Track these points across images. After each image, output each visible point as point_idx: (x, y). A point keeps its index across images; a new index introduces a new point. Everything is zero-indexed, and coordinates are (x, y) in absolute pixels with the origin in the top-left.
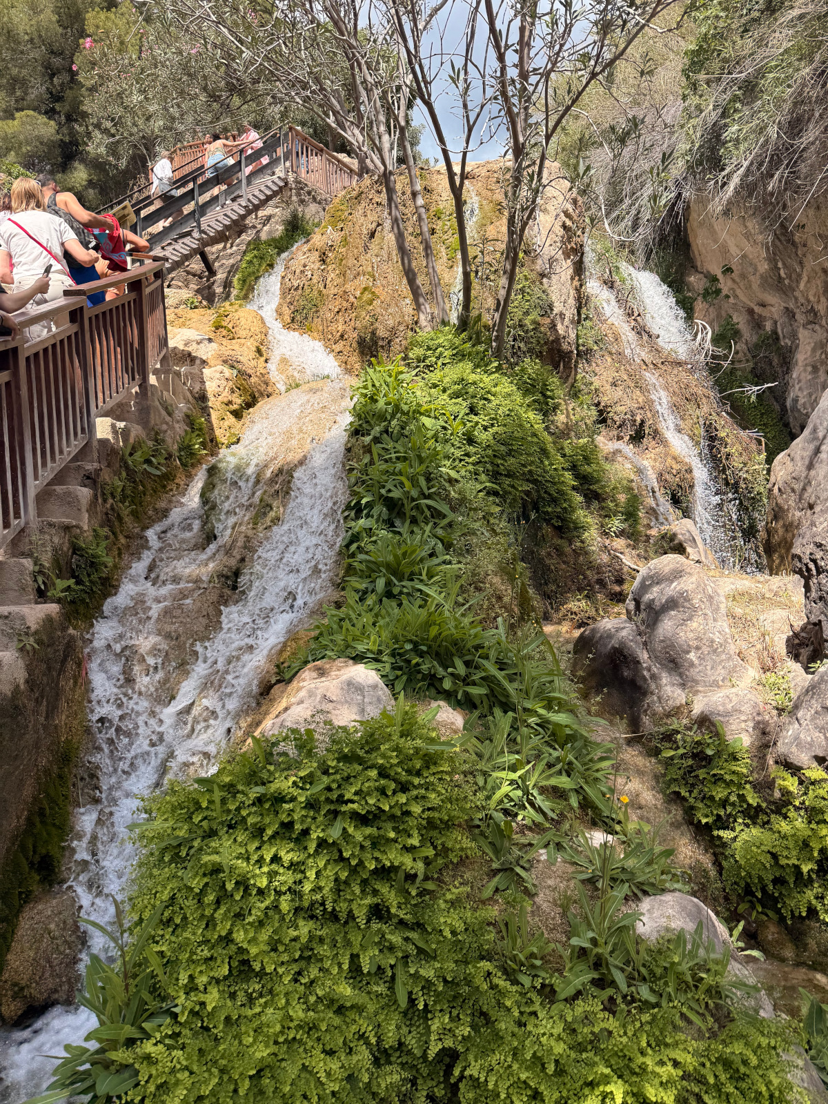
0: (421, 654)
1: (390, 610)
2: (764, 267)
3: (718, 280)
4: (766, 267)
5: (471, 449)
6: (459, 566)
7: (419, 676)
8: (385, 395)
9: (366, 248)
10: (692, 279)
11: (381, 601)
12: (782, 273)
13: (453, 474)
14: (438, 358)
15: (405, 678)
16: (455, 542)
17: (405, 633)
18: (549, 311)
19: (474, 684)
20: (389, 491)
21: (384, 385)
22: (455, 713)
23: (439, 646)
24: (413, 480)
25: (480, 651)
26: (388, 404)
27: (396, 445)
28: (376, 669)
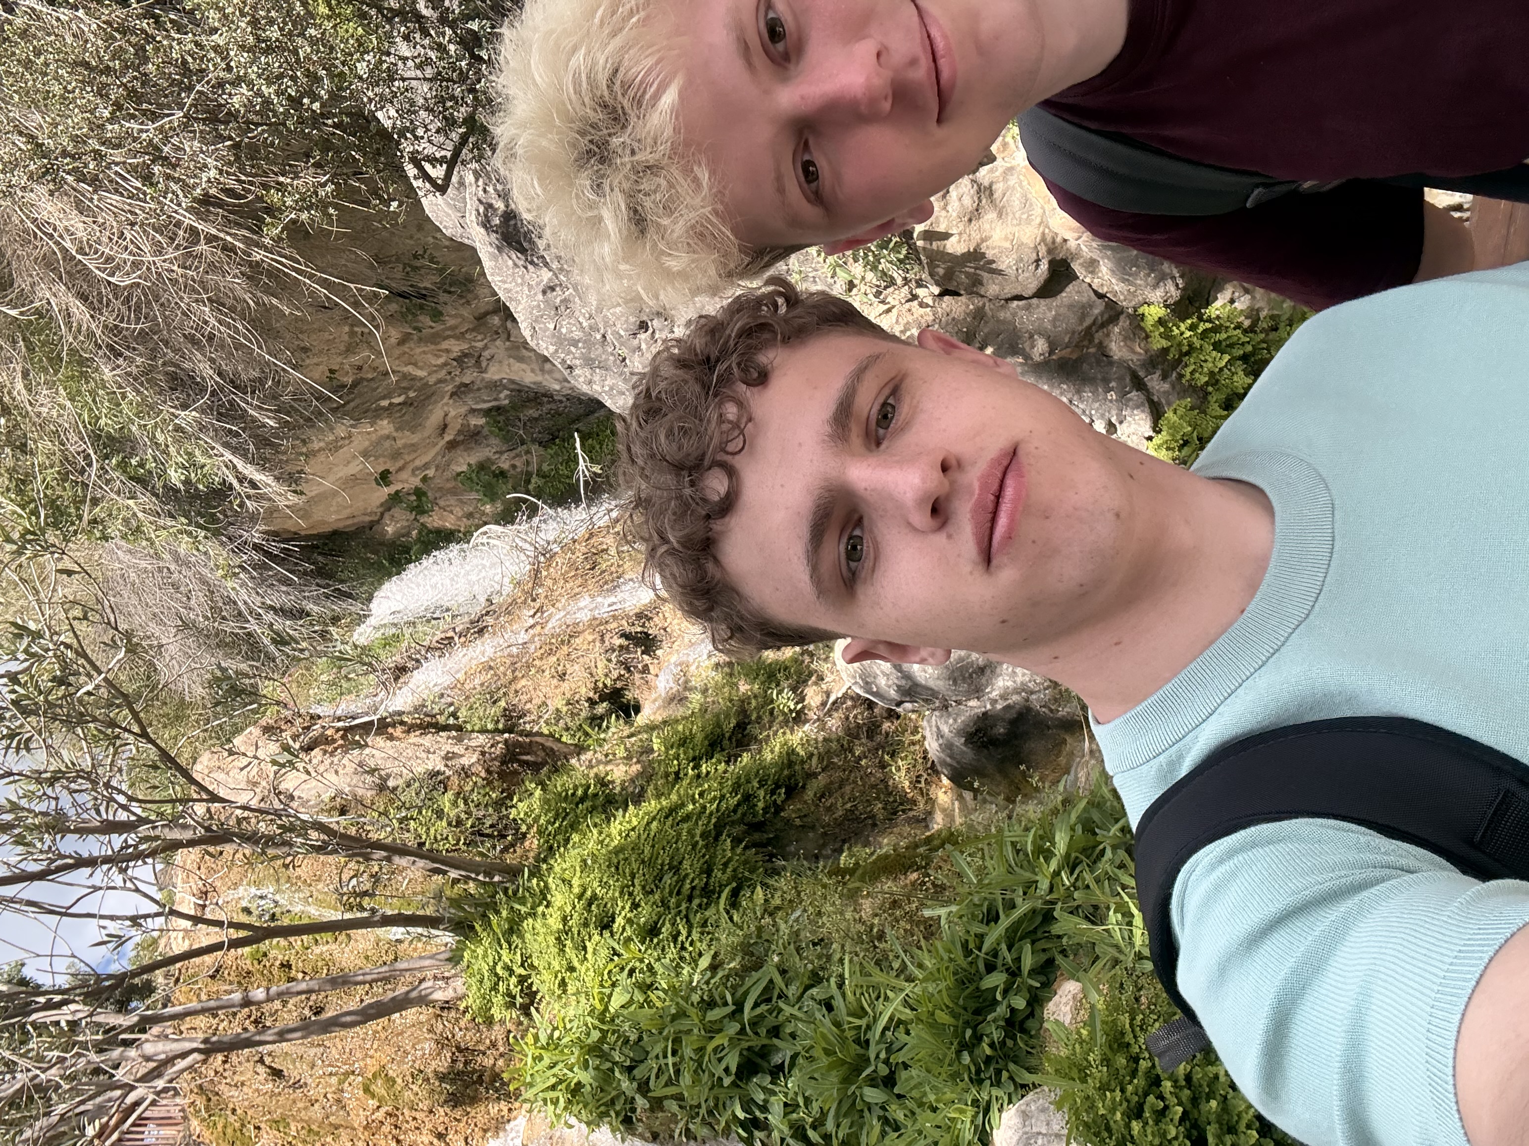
0: (978, 1038)
1: (913, 1083)
2: (385, 426)
3: (397, 492)
4: (385, 422)
5: (666, 930)
6: (846, 962)
7: (1010, 1043)
8: (571, 1070)
9: (297, 1085)
10: (390, 529)
11: (899, 1096)
12: (397, 400)
13: (704, 962)
14: (511, 972)
15: (1012, 1066)
16: (810, 966)
17: (947, 1061)
18: (440, 778)
19: (1018, 960)
20: (727, 1070)
21: (555, 1070)
22: (1060, 992)
23: (965, 1009)
24: (713, 1030)
25: (971, 945)
26: (586, 1067)
27: (652, 1055)
28: (1000, 1110)
